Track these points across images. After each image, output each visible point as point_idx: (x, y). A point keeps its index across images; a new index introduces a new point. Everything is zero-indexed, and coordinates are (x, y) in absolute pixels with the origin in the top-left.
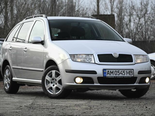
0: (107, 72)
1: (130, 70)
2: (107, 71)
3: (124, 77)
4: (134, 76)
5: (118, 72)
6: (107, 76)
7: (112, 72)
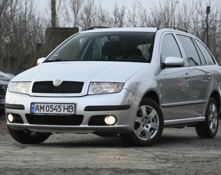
4: (77, 114)
7: (42, 107)
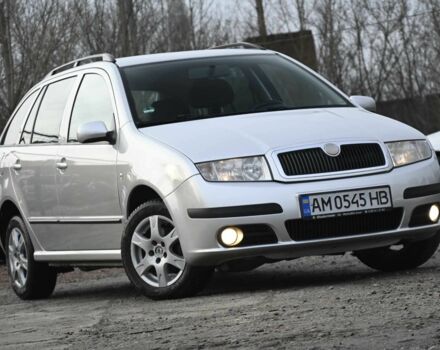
0: (311, 202)
1: (378, 190)
2: (311, 199)
3: (363, 211)
4: (395, 206)
5: (345, 200)
6: (312, 214)
7: (326, 200)
